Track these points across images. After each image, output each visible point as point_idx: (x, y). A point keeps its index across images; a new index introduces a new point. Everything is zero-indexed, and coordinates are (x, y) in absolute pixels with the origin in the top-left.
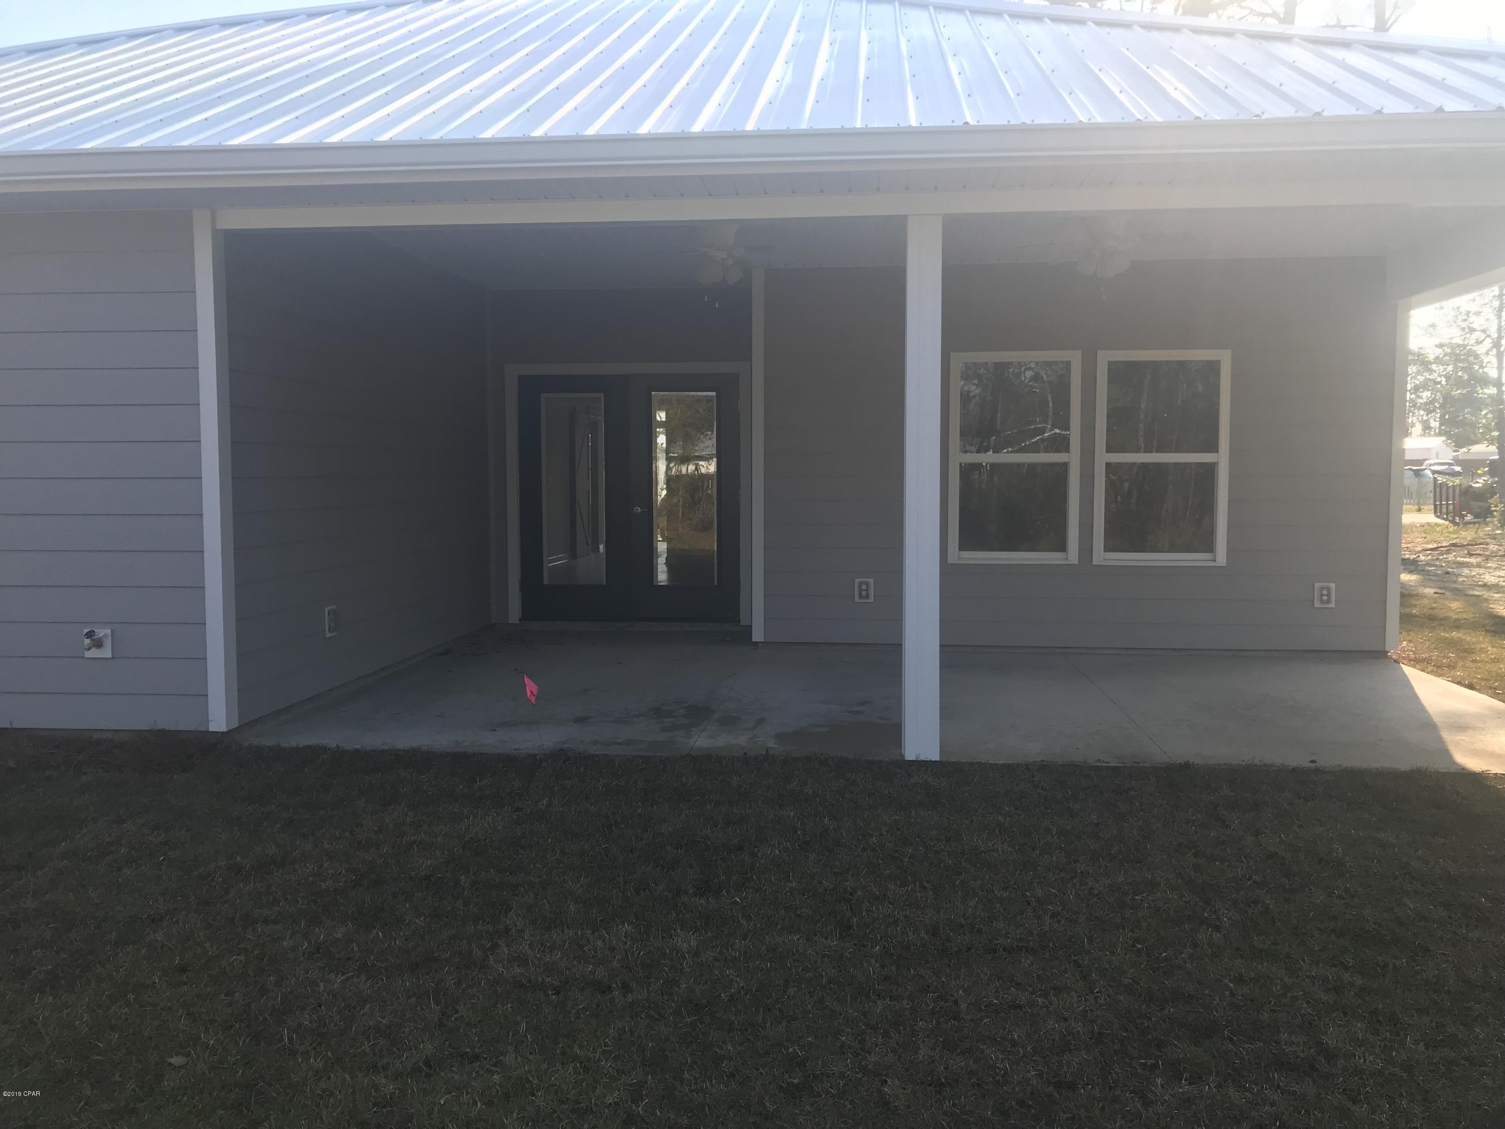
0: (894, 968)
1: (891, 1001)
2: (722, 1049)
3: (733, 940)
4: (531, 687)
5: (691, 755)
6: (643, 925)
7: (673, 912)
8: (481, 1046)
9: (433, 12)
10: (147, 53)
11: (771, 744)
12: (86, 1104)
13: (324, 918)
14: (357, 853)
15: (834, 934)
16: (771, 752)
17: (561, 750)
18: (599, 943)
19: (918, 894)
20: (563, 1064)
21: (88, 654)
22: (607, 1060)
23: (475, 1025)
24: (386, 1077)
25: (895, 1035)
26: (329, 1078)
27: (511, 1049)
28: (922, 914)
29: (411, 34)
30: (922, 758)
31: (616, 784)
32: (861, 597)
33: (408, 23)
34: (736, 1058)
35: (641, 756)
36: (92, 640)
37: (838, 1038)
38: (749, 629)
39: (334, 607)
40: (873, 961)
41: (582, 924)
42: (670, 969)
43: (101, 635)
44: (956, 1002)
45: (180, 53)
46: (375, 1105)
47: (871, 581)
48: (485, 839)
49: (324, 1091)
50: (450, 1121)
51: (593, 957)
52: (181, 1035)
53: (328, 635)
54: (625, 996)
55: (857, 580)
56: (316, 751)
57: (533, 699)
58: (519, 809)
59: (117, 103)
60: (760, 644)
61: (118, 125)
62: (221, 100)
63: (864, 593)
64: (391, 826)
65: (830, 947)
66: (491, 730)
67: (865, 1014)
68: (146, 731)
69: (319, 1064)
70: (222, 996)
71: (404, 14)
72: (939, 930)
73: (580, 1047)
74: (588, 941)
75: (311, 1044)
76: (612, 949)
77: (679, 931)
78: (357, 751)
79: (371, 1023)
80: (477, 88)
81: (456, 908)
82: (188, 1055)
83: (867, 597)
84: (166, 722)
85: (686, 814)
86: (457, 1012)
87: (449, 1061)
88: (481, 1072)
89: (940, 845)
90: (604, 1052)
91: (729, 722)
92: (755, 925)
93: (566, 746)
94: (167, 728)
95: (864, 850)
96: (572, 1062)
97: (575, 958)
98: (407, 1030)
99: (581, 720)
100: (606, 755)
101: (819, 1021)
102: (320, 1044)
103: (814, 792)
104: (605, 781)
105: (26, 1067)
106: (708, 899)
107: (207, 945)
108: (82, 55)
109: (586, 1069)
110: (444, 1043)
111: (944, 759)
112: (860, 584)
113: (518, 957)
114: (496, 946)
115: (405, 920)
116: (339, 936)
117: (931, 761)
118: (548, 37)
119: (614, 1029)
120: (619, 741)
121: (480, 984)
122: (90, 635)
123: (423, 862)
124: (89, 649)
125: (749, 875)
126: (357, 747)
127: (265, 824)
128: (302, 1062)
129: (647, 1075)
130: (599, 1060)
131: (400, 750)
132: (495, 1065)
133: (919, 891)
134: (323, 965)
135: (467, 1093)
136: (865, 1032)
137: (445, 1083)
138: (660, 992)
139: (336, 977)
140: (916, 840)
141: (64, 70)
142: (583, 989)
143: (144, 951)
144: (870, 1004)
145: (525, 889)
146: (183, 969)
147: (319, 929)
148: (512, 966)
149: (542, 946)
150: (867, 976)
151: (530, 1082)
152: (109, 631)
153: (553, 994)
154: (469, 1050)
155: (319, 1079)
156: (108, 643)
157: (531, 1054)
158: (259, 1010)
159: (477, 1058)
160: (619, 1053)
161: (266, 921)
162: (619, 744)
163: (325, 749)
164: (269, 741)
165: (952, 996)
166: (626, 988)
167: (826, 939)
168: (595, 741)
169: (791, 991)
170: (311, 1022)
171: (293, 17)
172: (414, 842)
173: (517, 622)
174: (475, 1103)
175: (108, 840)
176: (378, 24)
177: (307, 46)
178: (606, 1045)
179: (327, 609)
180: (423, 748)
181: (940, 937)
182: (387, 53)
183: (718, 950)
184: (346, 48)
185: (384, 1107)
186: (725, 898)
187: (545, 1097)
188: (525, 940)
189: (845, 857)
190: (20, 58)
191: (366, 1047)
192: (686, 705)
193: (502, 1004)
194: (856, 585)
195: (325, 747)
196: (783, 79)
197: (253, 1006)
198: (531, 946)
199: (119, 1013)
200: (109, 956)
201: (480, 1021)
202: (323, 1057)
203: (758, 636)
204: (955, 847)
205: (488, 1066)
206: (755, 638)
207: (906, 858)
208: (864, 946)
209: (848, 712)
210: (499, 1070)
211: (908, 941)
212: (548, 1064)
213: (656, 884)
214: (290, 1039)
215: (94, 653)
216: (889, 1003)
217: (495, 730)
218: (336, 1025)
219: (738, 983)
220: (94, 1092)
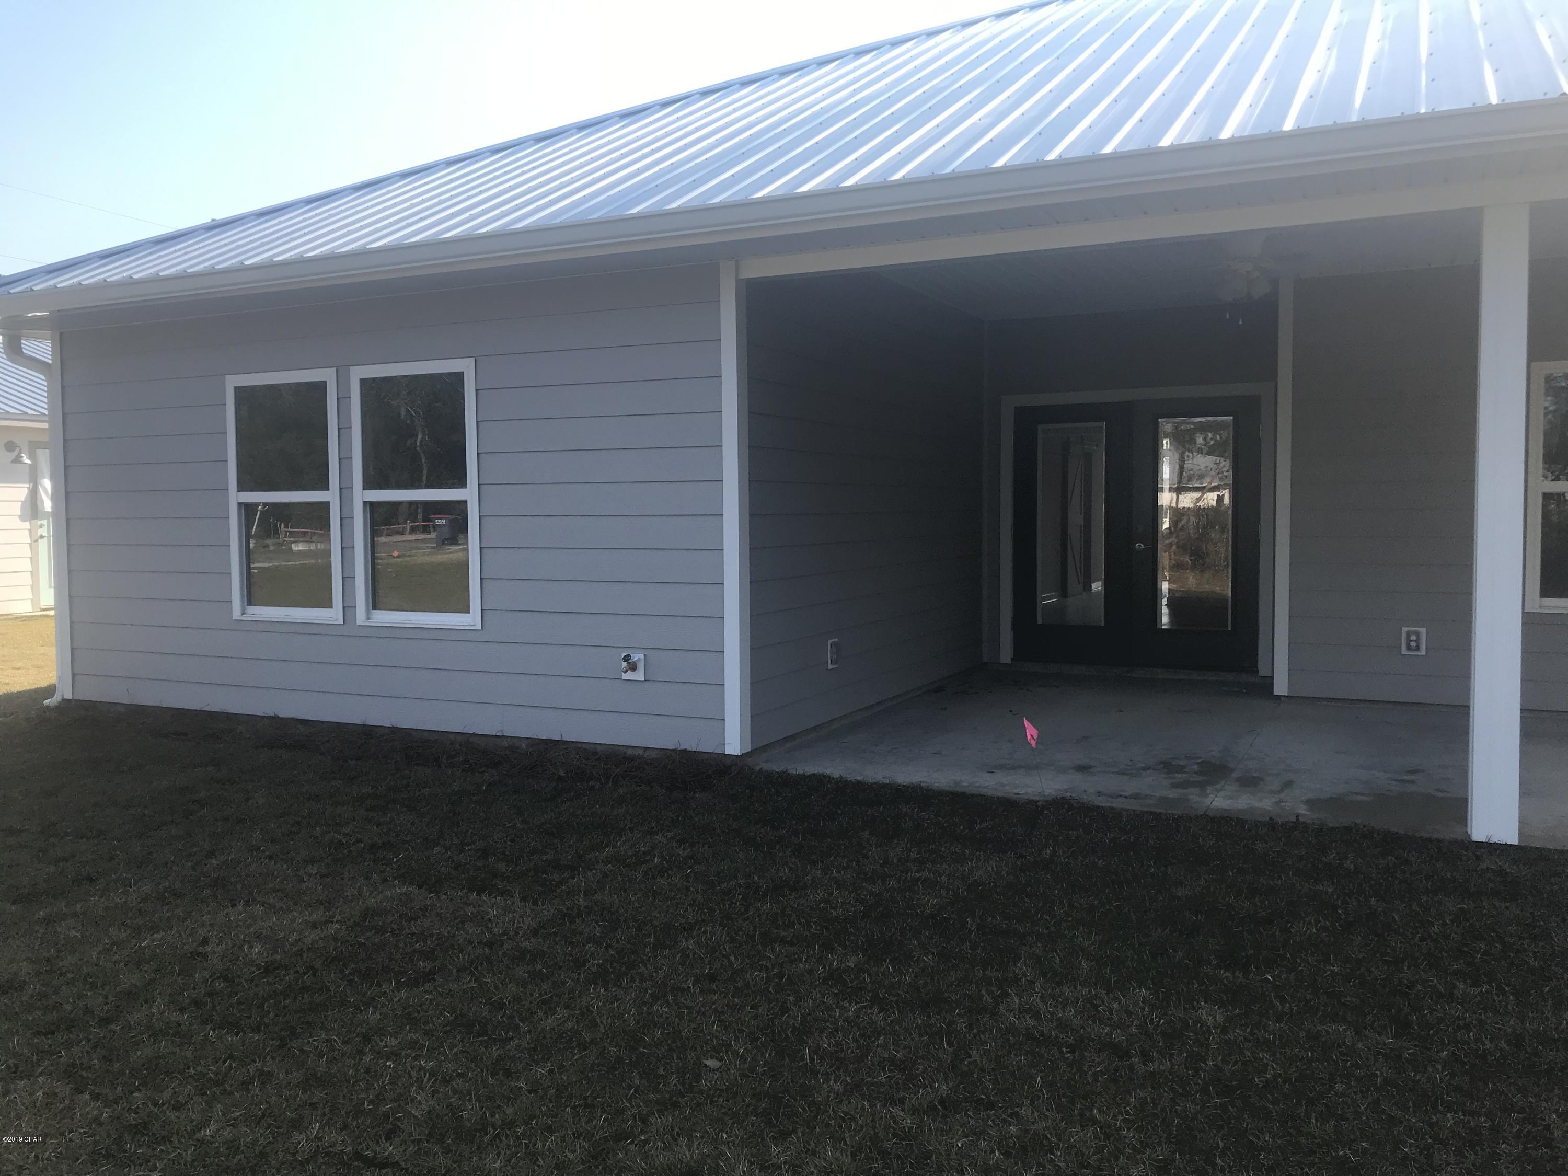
0: (1466, 1078)
1: (1464, 1116)
2: (1259, 1138)
3: (1265, 1021)
4: (1031, 731)
5: (1207, 815)
6: (1162, 992)
7: (1194, 981)
8: (996, 1094)
9: (937, 45)
10: (679, 119)
11: (1302, 810)
12: (636, 1091)
13: (836, 945)
14: (864, 885)
15: (1389, 1031)
16: (1301, 819)
17: (1063, 798)
18: (1115, 1005)
19: (1496, 998)
20: (1082, 1126)
21: (625, 676)
22: (1129, 1129)
23: (989, 1072)
24: (903, 1110)
25: (1471, 1154)
26: (850, 1103)
27: (1027, 1102)
28: (1501, 1020)
29: (917, 70)
30: (1495, 840)
31: (1125, 840)
32: (1409, 648)
33: (913, 59)
34: (1276, 1152)
35: (1151, 813)
36: (629, 663)
37: (1399, 1149)
38: (1269, 682)
39: (837, 640)
40: (1439, 1067)
41: (1095, 984)
42: (1194, 1043)
43: (636, 659)
44: (1548, 1127)
45: (707, 115)
46: (894, 1135)
47: (1423, 631)
48: (989, 883)
49: (846, 1114)
50: (969, 1165)
51: (1109, 1019)
52: (714, 1039)
53: (830, 667)
54: (1145, 1065)
55: (1405, 629)
56: (821, 780)
57: (1033, 743)
58: (1022, 856)
59: (656, 169)
60: (1283, 698)
61: (658, 189)
62: (744, 156)
63: (1413, 644)
64: (895, 861)
65: (1385, 1044)
66: (989, 772)
67: (1431, 1125)
68: (671, 750)
69: (839, 1087)
70: (748, 1009)
71: (908, 51)
72: (1525, 1042)
73: (1100, 1112)
74: (1103, 1002)
75: (831, 1067)
76: (1129, 1013)
77: (1203, 1003)
78: (859, 782)
79: (886, 1056)
80: (985, 116)
81: (963, 950)
82: (721, 1060)
83: (1418, 648)
84: (689, 744)
85: (1204, 879)
86: (970, 1056)
87: (964, 1104)
88: (997, 1121)
89: (1522, 944)
90: (1124, 1120)
91: (1250, 782)
92: (1291, 1008)
93: (1069, 794)
94: (689, 749)
95: (1422, 939)
96: (1092, 1126)
97: (1089, 1017)
98: (921, 1067)
99: (1082, 769)
100: (1112, 808)
101: (1374, 1126)
102: (838, 1068)
103: (1356, 868)
104: (1112, 835)
105: (585, 1050)
106: (1234, 973)
107: (732, 958)
108: (623, 127)
109: (1107, 1137)
110: (958, 1085)
111: (1523, 844)
112: (1409, 634)
113: (1030, 1008)
114: (1006, 995)
115: (914, 956)
116: (852, 965)
117: (1506, 844)
118: (1055, 56)
119: (1135, 1098)
120: (1126, 794)
121: (992, 1031)
122: (627, 658)
123: (929, 900)
124: (626, 671)
125: (1281, 952)
126: (859, 779)
127: (777, 847)
128: (824, 1083)
129: (1174, 1152)
130: (1120, 1129)
131: (900, 785)
132: (1011, 1116)
133: (1496, 994)
134: (837, 991)
135: (984, 1140)
136: (1433, 1147)
137: (961, 1127)
138: (1183, 1066)
139: (850, 1005)
140: (1491, 936)
141: (609, 143)
142: (1100, 1050)
143: (679, 956)
144: (1438, 1116)
145: (1033, 938)
146: (712, 978)
147: (832, 956)
148: (1024, 1017)
149: (1054, 1000)
150: (1433, 1083)
151: (1049, 1139)
152: (642, 656)
153: (1067, 1052)
154: (984, 1097)
155: (841, 1102)
156: (641, 666)
157: (1047, 1110)
158: (781, 1027)
159: (991, 1105)
160: (1142, 1124)
161: (783, 941)
162: (1126, 797)
163: (829, 778)
164: (776, 767)
165: (1544, 1120)
166: (1146, 1057)
167: (1379, 1034)
168: (1099, 792)
169: (1339, 1087)
170: (829, 1045)
171: (805, 68)
172: (919, 879)
173: (1009, 661)
174: (993, 1151)
175: (643, 849)
176: (884, 64)
177: (819, 94)
178: (1127, 1113)
179: (830, 642)
180: (923, 785)
181: (1526, 1049)
182: (893, 92)
183: (1248, 1030)
184: (855, 92)
185: (903, 1139)
186: (1254, 974)
187: (1064, 1157)
188: (1036, 993)
189: (1399, 945)
190: (572, 135)
191: (882, 1078)
192: (1199, 761)
193: (1016, 1055)
194: (1404, 635)
195: (829, 777)
196: (1326, 67)
197: (776, 1021)
198: (1042, 998)
199: (661, 1012)
200: (650, 957)
201: (993, 1069)
202: (842, 1081)
203: (1281, 687)
204: (1543, 947)
205: (1004, 1116)
206: (1277, 692)
207: (1478, 954)
208: (1429, 1049)
209: (1396, 780)
210: (1015, 1122)
211: (1484, 1050)
212: (1066, 1124)
213: (1175, 951)
214: (811, 1058)
215: (629, 676)
216: (1462, 1117)
217: (992, 772)
218: (852, 1052)
219: (1274, 1069)
220: (642, 1082)
